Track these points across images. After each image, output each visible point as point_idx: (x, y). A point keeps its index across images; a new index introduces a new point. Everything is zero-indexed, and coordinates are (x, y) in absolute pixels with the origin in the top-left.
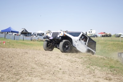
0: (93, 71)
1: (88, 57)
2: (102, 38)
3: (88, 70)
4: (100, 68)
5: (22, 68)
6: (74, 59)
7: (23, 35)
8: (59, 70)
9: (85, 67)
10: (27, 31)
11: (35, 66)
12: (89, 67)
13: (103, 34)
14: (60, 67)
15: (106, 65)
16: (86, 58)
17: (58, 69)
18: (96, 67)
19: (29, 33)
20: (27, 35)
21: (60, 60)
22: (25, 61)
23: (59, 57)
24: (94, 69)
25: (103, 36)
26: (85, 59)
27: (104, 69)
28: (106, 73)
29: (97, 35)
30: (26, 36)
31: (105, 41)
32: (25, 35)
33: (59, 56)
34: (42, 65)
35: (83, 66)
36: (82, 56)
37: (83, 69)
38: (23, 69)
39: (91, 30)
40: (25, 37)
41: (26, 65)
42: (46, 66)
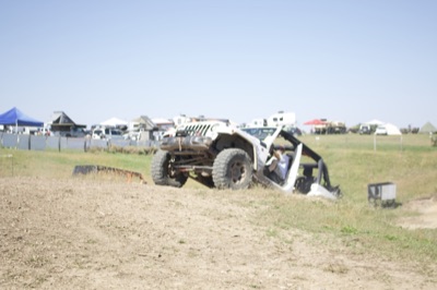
0: (289, 245)
1: (272, 199)
2: (318, 138)
3: (272, 244)
4: (309, 236)
5: (57, 241)
6: (225, 210)
7: (58, 133)
8: (178, 246)
9: (262, 234)
10: (70, 121)
11: (97, 234)
12: (274, 234)
13: (321, 127)
14: (181, 234)
15: (329, 226)
16: (266, 204)
17: (175, 243)
18: (298, 231)
19: (76, 127)
20: (72, 133)
21: (181, 213)
22: (66, 219)
23: (178, 204)
24: (289, 238)
25: (318, 132)
26: (263, 208)
27: (324, 236)
28: (331, 251)
29: (301, 128)
30: (68, 136)
31: (328, 147)
32: (65, 133)
33: (178, 200)
34: (121, 230)
35: (255, 230)
36: (253, 199)
37: (256, 239)
38: (59, 244)
39: (281, 112)
40: (64, 139)
41: (69, 232)
42: (134, 232)
